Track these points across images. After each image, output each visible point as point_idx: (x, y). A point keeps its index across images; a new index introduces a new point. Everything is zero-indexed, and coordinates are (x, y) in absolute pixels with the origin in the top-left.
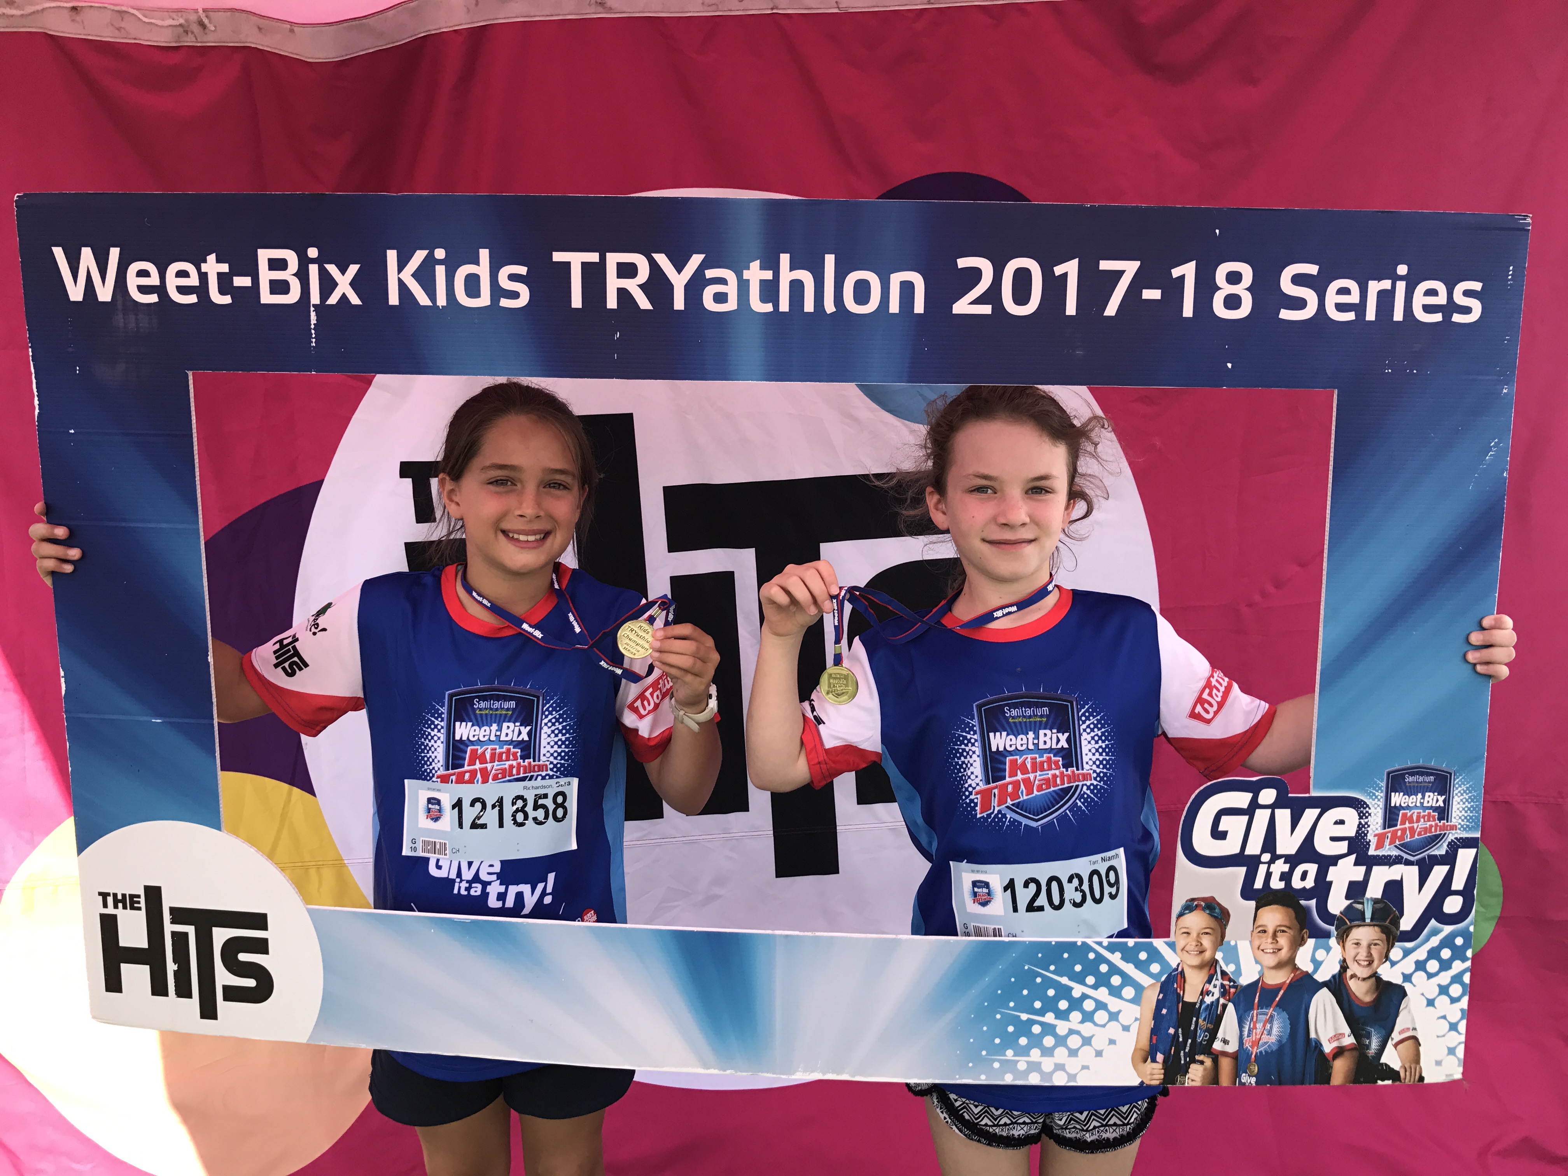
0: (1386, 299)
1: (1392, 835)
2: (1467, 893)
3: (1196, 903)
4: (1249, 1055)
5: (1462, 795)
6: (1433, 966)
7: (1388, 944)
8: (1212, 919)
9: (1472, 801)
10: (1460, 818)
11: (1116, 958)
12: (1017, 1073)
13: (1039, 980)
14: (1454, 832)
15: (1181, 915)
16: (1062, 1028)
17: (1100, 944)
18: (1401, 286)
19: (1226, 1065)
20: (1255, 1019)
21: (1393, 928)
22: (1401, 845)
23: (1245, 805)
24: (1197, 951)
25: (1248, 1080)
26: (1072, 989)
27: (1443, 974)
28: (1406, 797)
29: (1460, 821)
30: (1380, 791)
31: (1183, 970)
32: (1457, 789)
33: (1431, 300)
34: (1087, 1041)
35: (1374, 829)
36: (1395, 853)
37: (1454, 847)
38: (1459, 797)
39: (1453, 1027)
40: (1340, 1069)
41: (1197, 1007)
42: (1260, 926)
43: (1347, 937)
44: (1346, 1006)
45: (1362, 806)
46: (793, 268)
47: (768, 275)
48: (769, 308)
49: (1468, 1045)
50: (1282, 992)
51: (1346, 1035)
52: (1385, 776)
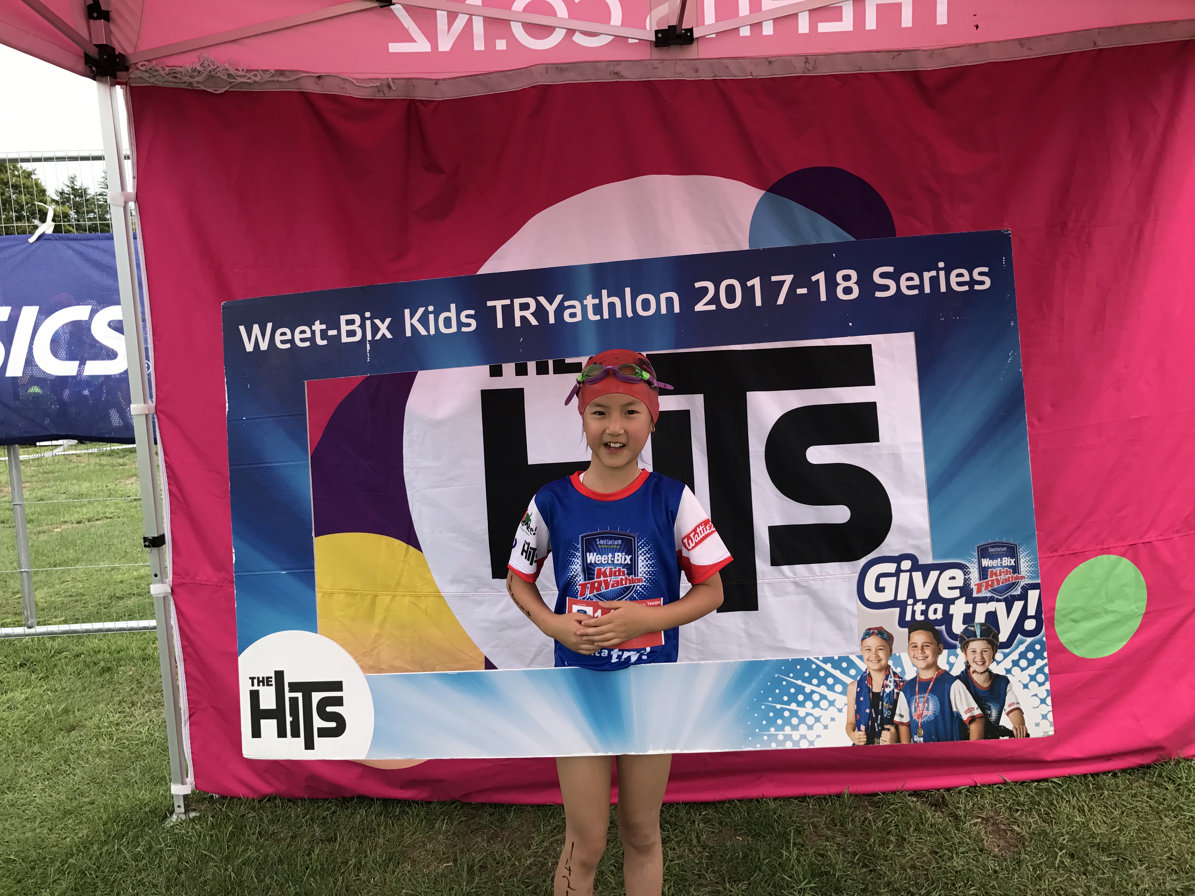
0: (934, 281)
1: (985, 585)
2: (1037, 617)
3: (872, 631)
4: (917, 724)
5: (1025, 558)
6: (1023, 663)
7: (993, 650)
8: (883, 640)
9: (1032, 561)
10: (1026, 571)
11: (828, 667)
12: (778, 742)
13: (784, 683)
14: (1024, 580)
15: (863, 639)
16: (802, 712)
17: (818, 659)
18: (942, 273)
19: (903, 730)
20: (917, 701)
22: (993, 590)
23: (893, 571)
24: (876, 660)
25: (918, 739)
26: (805, 687)
27: (1030, 668)
28: (991, 561)
29: (1026, 573)
30: (974, 558)
31: (869, 672)
32: (1022, 554)
33: (961, 279)
34: (818, 720)
35: (974, 581)
36: (989, 595)
37: (1026, 589)
38: (1023, 559)
39: (1043, 701)
40: (975, 730)
41: (881, 695)
42: (913, 643)
43: (967, 647)
44: (973, 690)
45: (965, 568)
46: (609, 296)
47: (597, 301)
48: (598, 317)
49: (1054, 711)
50: (932, 683)
51: (975, 709)
52: (976, 549)
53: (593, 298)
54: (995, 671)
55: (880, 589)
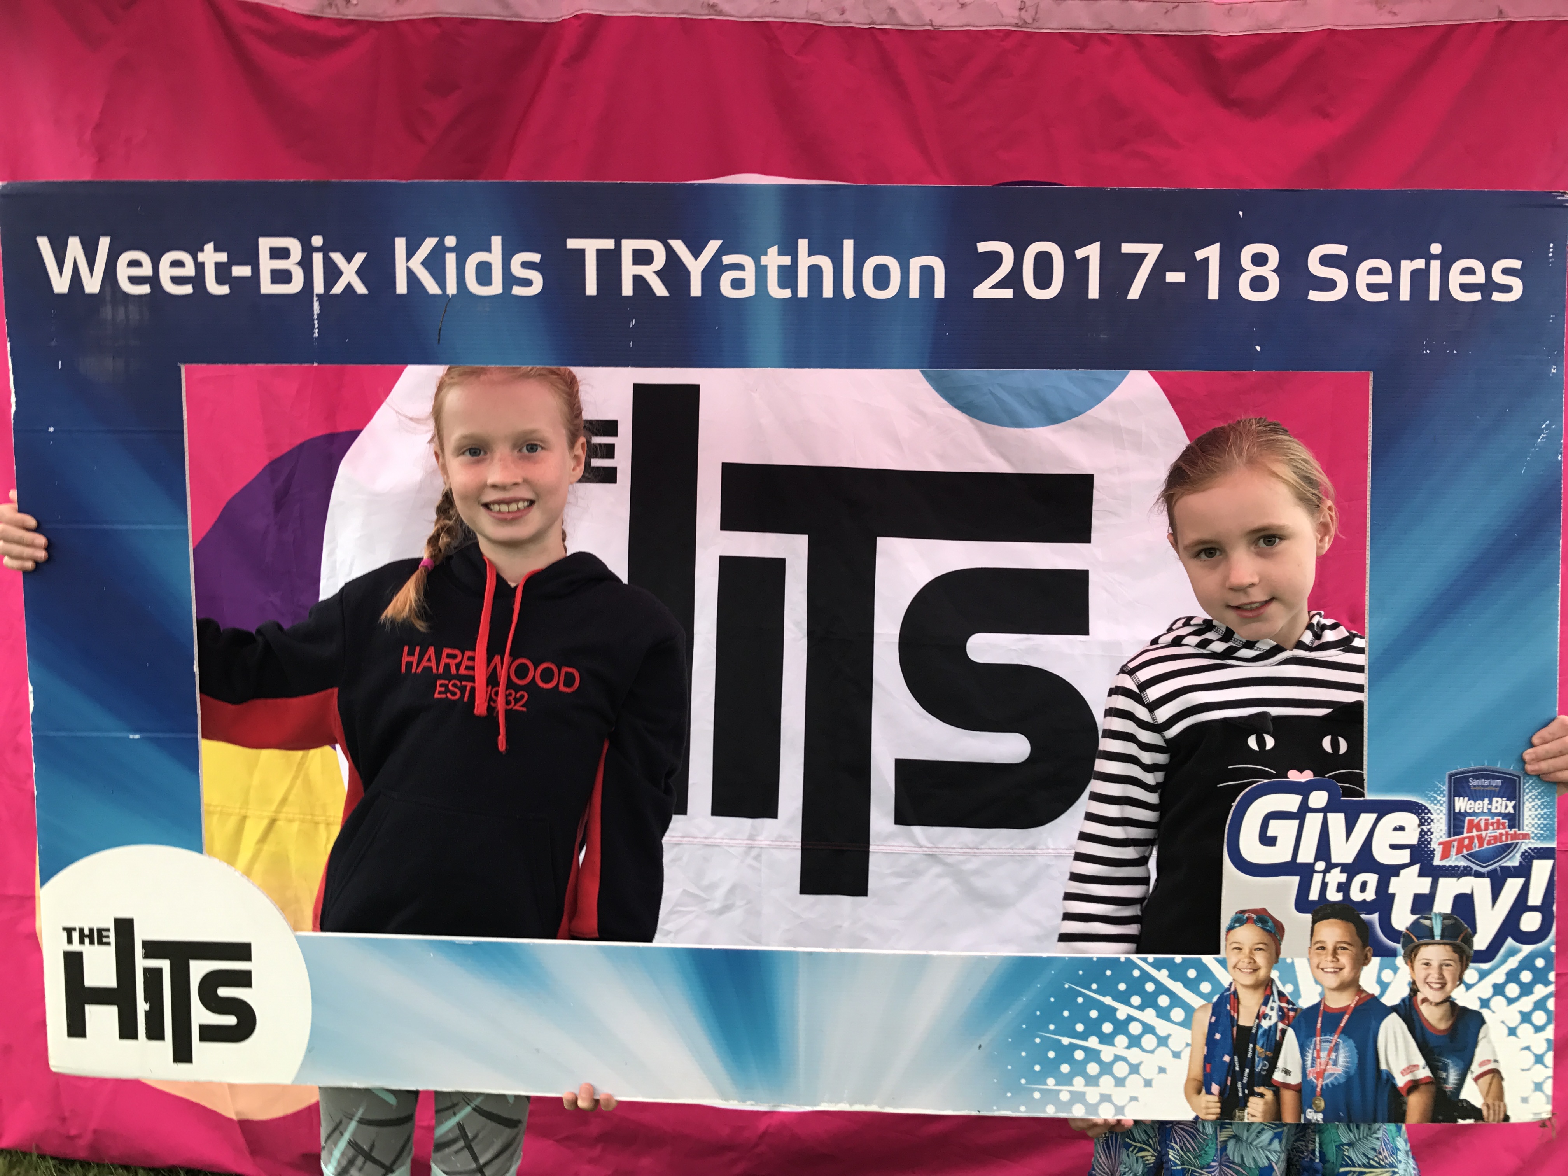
0: (1420, 279)
1: (1458, 846)
2: (1544, 909)
3: (1246, 915)
4: (1314, 1088)
5: (1533, 800)
6: (1512, 990)
7: (1462, 965)
8: (1265, 933)
9: (1545, 807)
10: (1533, 826)
11: (1162, 976)
12: (1059, 1104)
13: (1080, 1000)
14: (1527, 841)
15: (1230, 929)
16: (1107, 1053)
18: (1435, 265)
19: (1288, 1097)
20: (1318, 1048)
21: (1465, 947)
22: (1470, 855)
23: (1294, 809)
24: (1250, 969)
25: (1314, 1116)
26: (1116, 1010)
27: (1524, 999)
28: (1471, 802)
29: (1533, 829)
30: (1442, 795)
31: (1236, 990)
32: (1528, 794)
33: (1468, 279)
34: (1134, 1069)
35: (1438, 837)
36: (1463, 863)
37: (1529, 858)
38: (1530, 803)
39: (1539, 1059)
40: (1416, 1105)
41: (1254, 1031)
42: (1318, 942)
43: (1415, 956)
44: (1418, 1031)
45: (1423, 811)
46: (811, 253)
47: (787, 260)
48: (787, 293)
49: (1557, 1078)
50: (1346, 1017)
51: (1421, 1067)
52: (1447, 780)
53: (781, 253)
54: (1460, 1003)
55: (1267, 841)
